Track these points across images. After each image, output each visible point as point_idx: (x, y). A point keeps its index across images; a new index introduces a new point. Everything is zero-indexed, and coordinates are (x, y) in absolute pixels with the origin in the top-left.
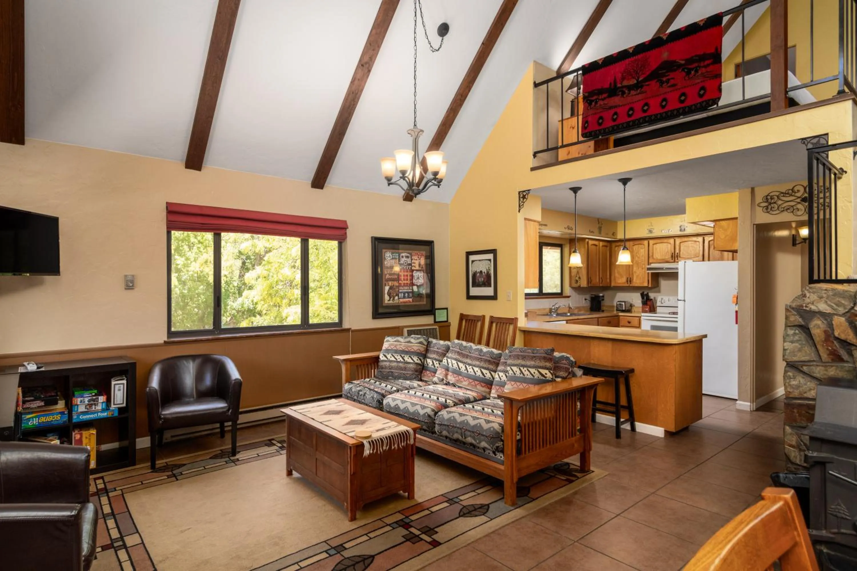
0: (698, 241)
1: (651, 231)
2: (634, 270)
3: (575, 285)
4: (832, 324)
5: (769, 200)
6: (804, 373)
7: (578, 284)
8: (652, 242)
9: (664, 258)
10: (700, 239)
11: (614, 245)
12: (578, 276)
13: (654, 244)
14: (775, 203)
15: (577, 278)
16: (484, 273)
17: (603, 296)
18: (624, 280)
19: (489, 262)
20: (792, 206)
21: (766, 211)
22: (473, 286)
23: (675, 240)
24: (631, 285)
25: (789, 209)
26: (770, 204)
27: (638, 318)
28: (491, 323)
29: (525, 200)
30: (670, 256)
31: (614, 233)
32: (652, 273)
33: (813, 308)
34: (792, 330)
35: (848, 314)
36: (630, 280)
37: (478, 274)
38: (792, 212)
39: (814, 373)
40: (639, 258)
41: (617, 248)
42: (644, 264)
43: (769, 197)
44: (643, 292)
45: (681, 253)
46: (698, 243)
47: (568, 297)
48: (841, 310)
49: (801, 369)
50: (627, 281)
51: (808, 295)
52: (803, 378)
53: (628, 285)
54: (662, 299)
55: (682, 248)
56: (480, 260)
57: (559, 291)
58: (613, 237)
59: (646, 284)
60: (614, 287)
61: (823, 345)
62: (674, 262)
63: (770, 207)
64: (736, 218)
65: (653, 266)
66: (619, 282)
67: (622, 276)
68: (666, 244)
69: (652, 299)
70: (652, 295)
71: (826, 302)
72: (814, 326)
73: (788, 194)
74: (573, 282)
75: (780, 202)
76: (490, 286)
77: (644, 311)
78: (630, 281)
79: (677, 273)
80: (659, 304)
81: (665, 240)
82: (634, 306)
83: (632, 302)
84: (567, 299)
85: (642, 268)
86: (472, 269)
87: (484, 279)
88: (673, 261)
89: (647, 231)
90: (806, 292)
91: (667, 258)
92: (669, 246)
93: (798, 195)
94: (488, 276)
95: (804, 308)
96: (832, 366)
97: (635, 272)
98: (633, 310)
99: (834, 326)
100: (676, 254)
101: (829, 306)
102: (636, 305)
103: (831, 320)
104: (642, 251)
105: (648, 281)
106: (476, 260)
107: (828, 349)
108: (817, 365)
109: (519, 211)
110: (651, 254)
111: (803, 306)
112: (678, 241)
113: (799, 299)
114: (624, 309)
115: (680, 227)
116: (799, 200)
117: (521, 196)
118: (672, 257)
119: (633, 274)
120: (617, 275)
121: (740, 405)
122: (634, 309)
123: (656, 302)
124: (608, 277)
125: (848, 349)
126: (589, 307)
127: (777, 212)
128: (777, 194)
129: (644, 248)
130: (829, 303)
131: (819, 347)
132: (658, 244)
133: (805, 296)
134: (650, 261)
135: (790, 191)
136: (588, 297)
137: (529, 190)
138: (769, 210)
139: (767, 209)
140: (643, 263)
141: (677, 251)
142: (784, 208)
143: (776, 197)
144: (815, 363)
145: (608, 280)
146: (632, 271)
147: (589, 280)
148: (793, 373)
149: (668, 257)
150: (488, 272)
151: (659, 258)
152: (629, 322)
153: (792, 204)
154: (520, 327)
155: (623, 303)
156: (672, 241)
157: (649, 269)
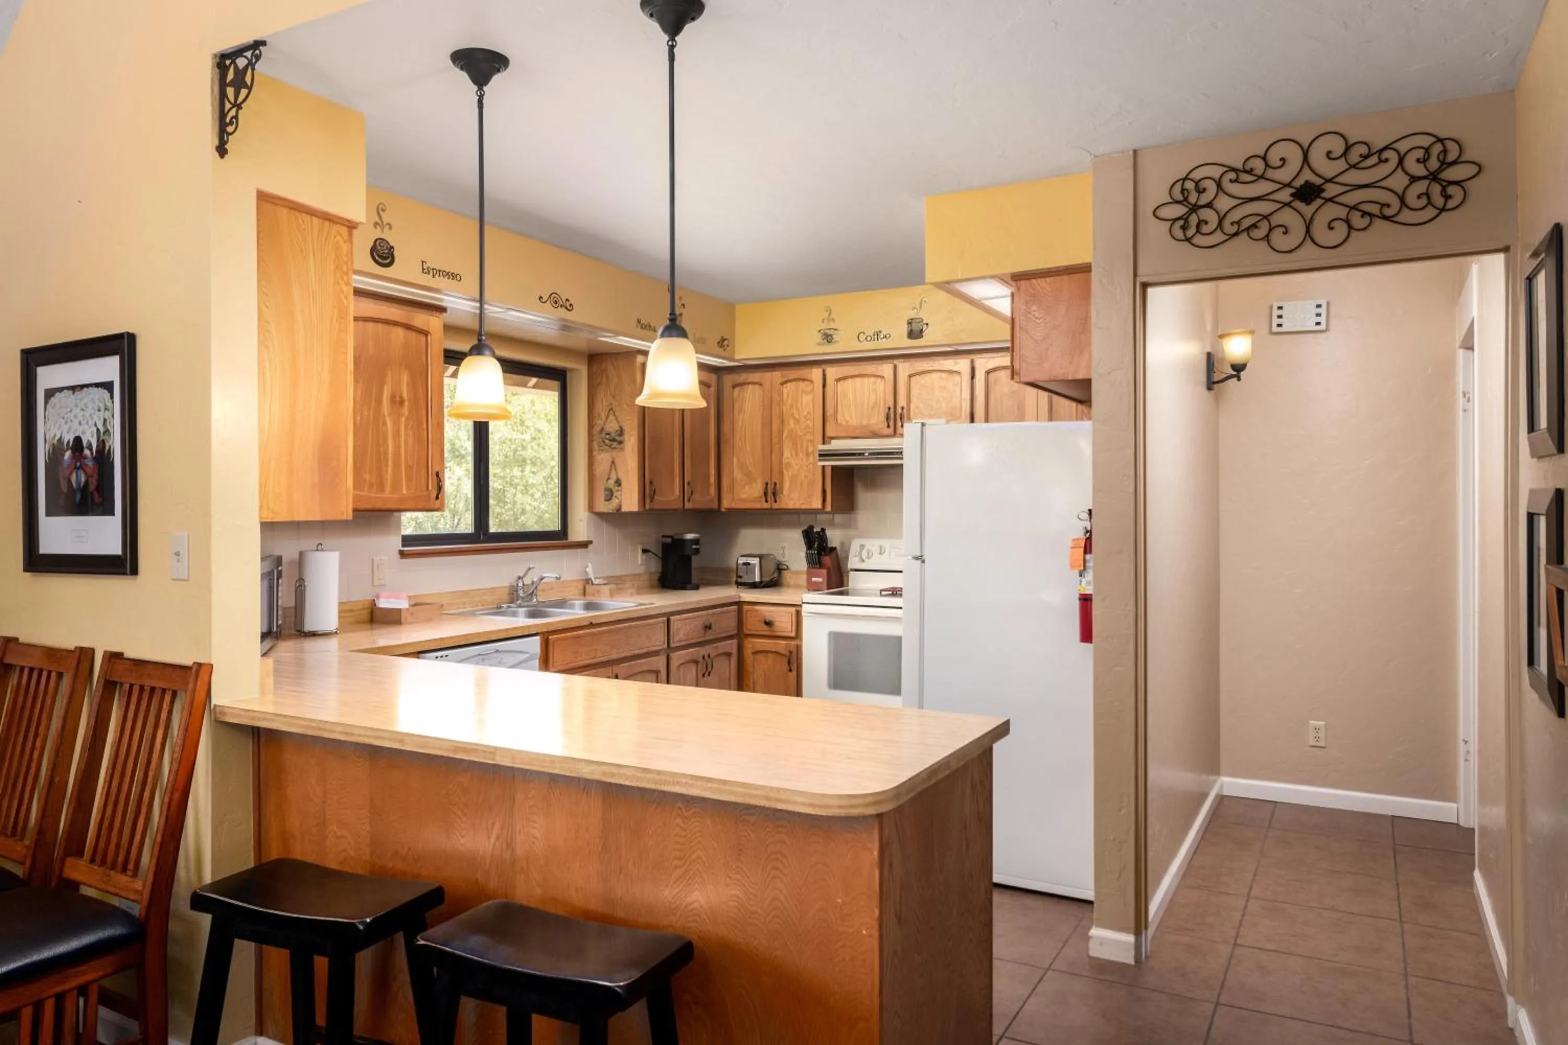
0: (958, 373)
1: (828, 338)
2: (785, 461)
3: (603, 506)
5: (1193, 198)
7: (615, 502)
8: (833, 372)
9: (865, 422)
10: (963, 364)
11: (729, 380)
12: (613, 477)
13: (838, 380)
14: (1209, 205)
15: (611, 482)
16: (90, 447)
17: (696, 541)
18: (756, 489)
19: (107, 395)
20: (1266, 217)
21: (1180, 235)
22: (49, 514)
23: (895, 367)
24: (775, 506)
25: (1254, 226)
26: (1195, 208)
27: (793, 610)
28: (109, 686)
29: (244, 92)
30: (882, 417)
31: (723, 340)
32: (833, 467)
36: (772, 491)
37: (68, 454)
38: (1267, 238)
40: (797, 421)
41: (737, 390)
42: (812, 441)
43: (1190, 185)
44: (811, 527)
45: (912, 406)
46: (956, 378)
47: (584, 545)
50: (766, 494)
53: (767, 506)
54: (862, 546)
55: (914, 392)
56: (73, 388)
57: (554, 525)
58: (720, 351)
59: (817, 504)
60: (730, 511)
62: (895, 434)
63: (1194, 219)
64: (1085, 269)
65: (836, 445)
66: (744, 496)
67: (750, 479)
68: (872, 379)
69: (834, 549)
70: (834, 537)
73: (1250, 172)
74: (600, 495)
75: (1224, 203)
76: (112, 513)
77: (813, 588)
78: (774, 494)
79: (901, 465)
80: (853, 563)
81: (869, 368)
82: (787, 569)
83: (781, 559)
84: (579, 551)
85: (808, 455)
86: (46, 432)
87: (88, 477)
88: (891, 430)
89: (818, 338)
91: (874, 421)
92: (880, 384)
93: (1284, 175)
94: (103, 457)
97: (788, 465)
98: (784, 582)
100: (899, 411)
102: (793, 568)
104: (806, 399)
105: (824, 492)
106: (61, 390)
109: (222, 150)
110: (830, 411)
112: (905, 368)
114: (757, 579)
115: (910, 323)
116: (1285, 195)
117: (230, 76)
118: (888, 418)
119: (781, 474)
120: (738, 474)
121: (1102, 942)
122: (787, 576)
123: (847, 558)
124: (712, 479)
126: (657, 577)
127: (1218, 237)
128: (1216, 172)
129: (813, 390)
132: (850, 381)
134: (829, 433)
135: (1258, 165)
136: (653, 541)
137: (258, 44)
138: (1191, 232)
139: (1184, 228)
140: (809, 437)
141: (902, 402)
142: (1238, 223)
143: (1211, 187)
145: (713, 491)
146: (781, 462)
147: (647, 490)
149: (877, 420)
150: (102, 444)
151: (854, 422)
152: (768, 624)
153: (1264, 207)
154: (221, 710)
155: (755, 561)
156: (886, 369)
157: (824, 455)
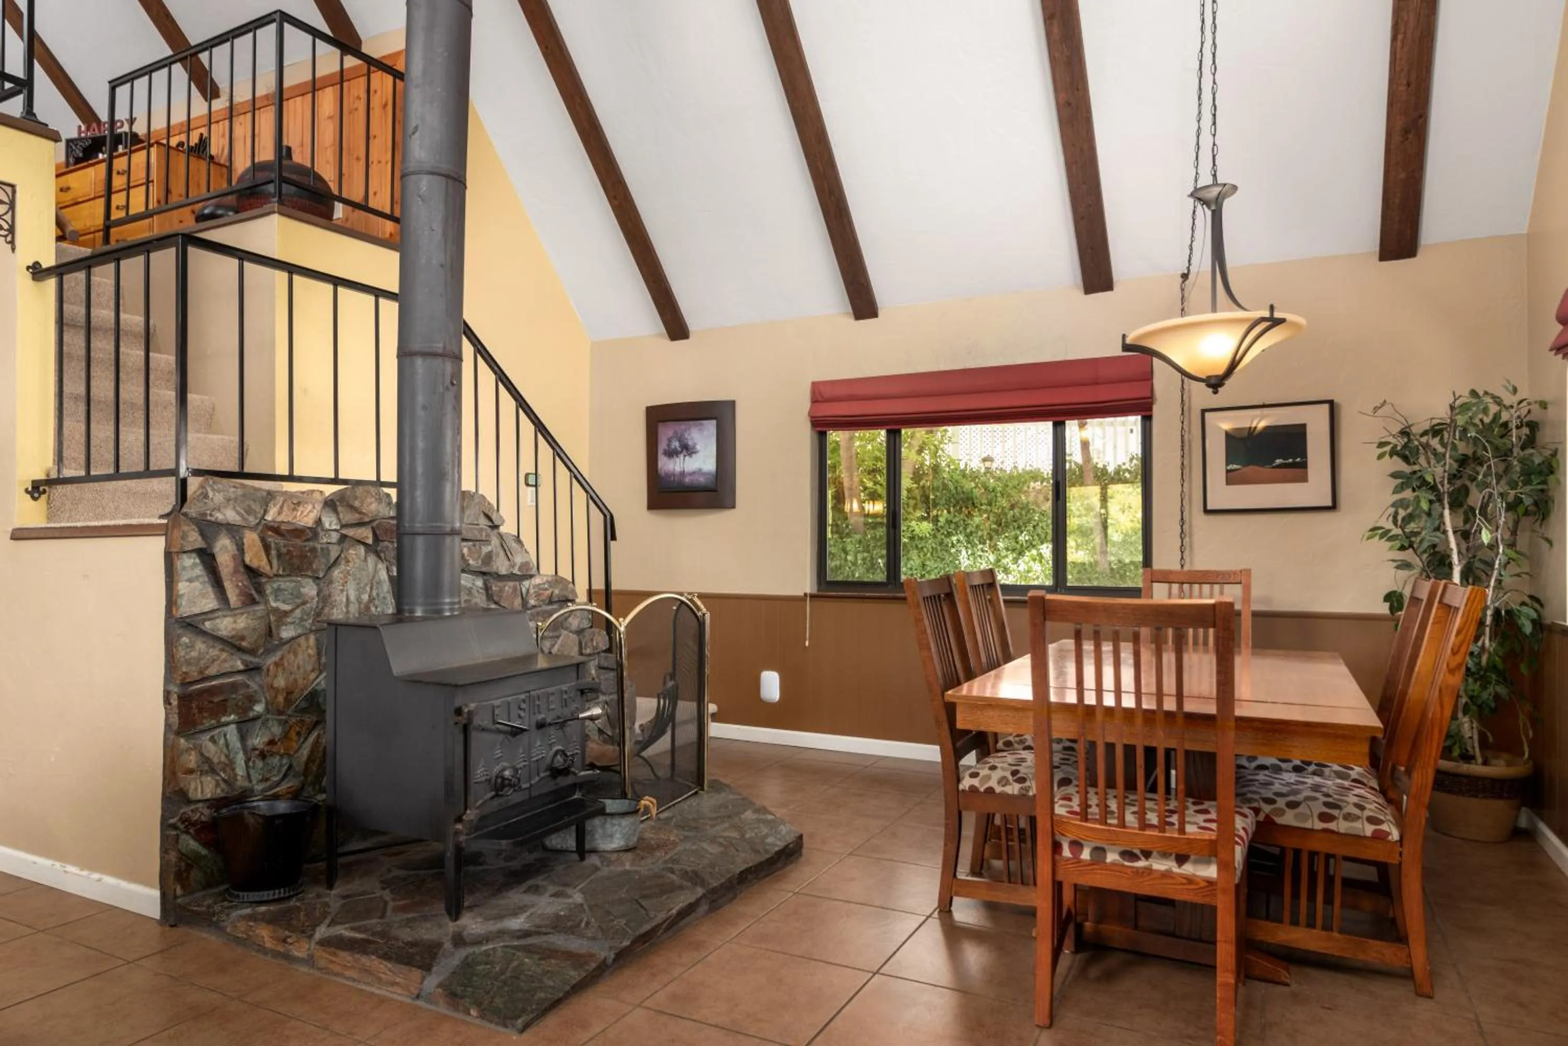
4: (243, 544)
6: (204, 633)
33: (219, 516)
34: (190, 558)
35: (260, 527)
39: (218, 630)
48: (253, 521)
49: (202, 627)
51: (211, 494)
52: (205, 642)
61: (231, 580)
71: (234, 508)
72: (221, 549)
90: (209, 489)
95: (209, 518)
96: (242, 614)
99: (246, 547)
101: (238, 513)
103: (241, 539)
107: (238, 586)
108: (225, 616)
111: (205, 514)
113: (198, 501)
125: (255, 583)
130: (238, 509)
131: (227, 585)
133: (206, 496)
144: (220, 613)
148: (190, 638)
